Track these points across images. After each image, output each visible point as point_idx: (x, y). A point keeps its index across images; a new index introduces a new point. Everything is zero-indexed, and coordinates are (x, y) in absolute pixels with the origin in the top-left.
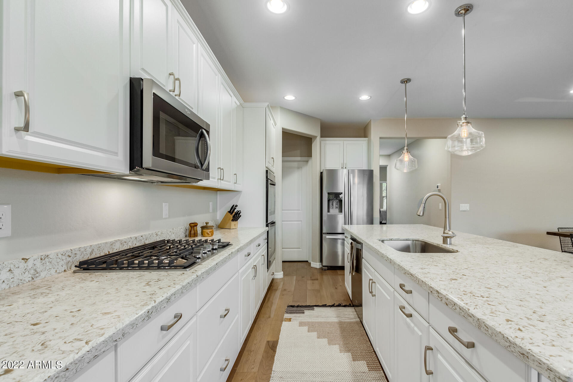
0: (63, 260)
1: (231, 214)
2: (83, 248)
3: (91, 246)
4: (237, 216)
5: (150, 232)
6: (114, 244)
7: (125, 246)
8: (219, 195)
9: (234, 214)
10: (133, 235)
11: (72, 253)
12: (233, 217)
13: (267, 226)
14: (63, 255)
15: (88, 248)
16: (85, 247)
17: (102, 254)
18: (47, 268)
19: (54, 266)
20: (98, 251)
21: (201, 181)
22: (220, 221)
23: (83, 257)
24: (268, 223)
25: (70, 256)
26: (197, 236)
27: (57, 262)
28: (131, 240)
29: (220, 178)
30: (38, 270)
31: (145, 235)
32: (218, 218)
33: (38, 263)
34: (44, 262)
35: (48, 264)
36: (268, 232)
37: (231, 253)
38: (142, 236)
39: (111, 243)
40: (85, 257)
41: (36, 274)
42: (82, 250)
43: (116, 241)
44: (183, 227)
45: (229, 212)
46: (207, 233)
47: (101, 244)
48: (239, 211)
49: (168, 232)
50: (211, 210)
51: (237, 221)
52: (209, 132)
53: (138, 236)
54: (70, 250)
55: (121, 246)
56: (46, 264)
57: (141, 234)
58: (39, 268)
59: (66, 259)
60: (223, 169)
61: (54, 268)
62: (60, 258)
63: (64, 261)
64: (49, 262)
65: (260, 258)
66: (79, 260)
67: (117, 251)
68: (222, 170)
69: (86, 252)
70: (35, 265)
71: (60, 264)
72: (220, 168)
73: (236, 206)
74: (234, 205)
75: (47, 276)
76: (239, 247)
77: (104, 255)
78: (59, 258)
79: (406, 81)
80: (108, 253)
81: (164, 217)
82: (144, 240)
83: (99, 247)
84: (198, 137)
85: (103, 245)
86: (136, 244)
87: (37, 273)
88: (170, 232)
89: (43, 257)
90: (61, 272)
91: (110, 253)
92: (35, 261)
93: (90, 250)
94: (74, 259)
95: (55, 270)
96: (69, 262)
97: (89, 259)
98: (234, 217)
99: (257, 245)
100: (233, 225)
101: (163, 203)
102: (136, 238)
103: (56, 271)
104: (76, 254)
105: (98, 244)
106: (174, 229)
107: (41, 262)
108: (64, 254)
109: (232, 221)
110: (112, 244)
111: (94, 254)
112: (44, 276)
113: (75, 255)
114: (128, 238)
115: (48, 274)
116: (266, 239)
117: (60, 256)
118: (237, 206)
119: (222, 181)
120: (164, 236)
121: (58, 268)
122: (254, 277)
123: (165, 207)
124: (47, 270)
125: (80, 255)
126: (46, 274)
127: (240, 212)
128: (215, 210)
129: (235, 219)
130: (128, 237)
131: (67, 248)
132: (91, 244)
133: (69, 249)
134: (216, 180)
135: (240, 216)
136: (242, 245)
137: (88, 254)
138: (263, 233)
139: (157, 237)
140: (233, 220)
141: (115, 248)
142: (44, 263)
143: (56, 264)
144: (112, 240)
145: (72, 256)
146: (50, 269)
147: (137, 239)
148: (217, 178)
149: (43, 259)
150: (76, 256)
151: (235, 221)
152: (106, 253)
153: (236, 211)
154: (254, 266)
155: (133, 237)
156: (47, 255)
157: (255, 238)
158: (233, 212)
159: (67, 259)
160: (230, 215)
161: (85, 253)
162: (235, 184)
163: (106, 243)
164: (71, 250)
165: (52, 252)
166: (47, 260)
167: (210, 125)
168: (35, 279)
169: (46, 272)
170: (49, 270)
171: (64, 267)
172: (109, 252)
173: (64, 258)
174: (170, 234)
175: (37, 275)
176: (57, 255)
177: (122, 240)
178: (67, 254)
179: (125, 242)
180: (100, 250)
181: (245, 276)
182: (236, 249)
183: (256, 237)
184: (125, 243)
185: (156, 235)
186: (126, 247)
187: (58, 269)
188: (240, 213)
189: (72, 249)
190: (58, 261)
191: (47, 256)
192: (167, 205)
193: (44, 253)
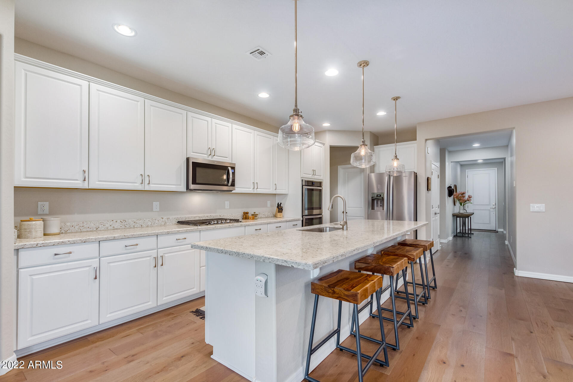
5: (216, 215)
8: (277, 197)
12: (278, 210)
14: (174, 218)
24: (303, 215)
26: (248, 219)
30: (166, 222)
31: (213, 216)
33: (166, 219)
36: (303, 221)
43: (197, 216)
50: (269, 206)
52: (234, 167)
53: (209, 216)
68: (257, 184)
74: (279, 203)
79: (396, 99)
81: (225, 208)
90: (174, 224)
100: (279, 215)
101: (226, 202)
106: (233, 214)
109: (278, 213)
110: (195, 217)
114: (203, 216)
118: (282, 203)
123: (227, 203)
124: (169, 222)
127: (284, 207)
128: (273, 206)
129: (280, 211)
131: (176, 216)
144: (195, 216)
149: (168, 219)
151: (280, 213)
153: (280, 206)
155: (206, 216)
162: (276, 190)
163: (192, 217)
165: (171, 217)
173: (175, 220)
174: (229, 216)
178: (176, 218)
185: (219, 216)
190: (172, 220)
192: (228, 202)
193: (168, 217)
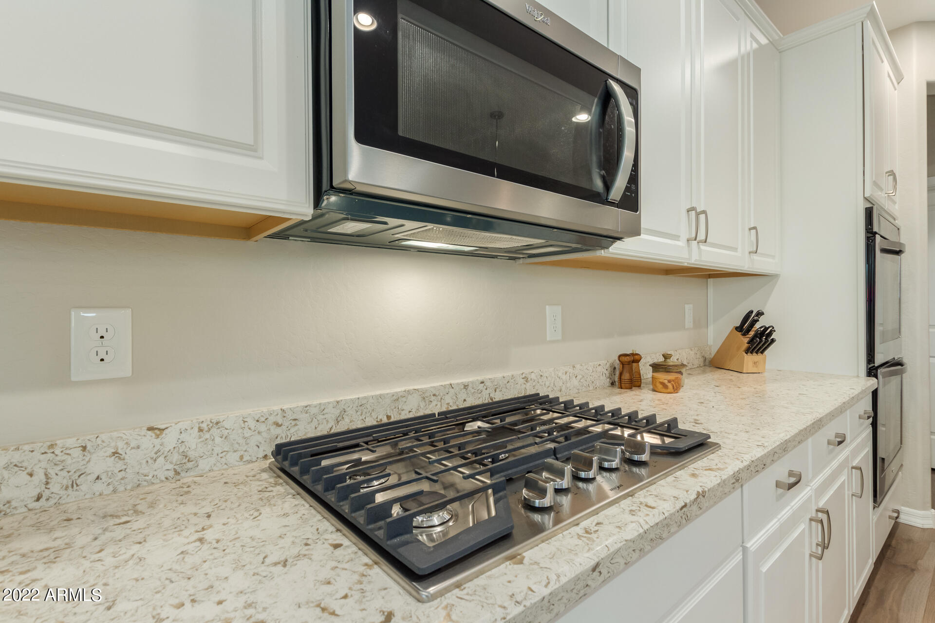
0: (259, 433)
1: (744, 335)
2: (315, 407)
3: (338, 402)
4: (761, 341)
5: (508, 374)
6: (404, 399)
7: (434, 403)
8: (713, 286)
9: (752, 333)
10: (458, 380)
11: (284, 417)
12: (748, 343)
13: (872, 372)
14: (260, 421)
15: (331, 406)
16: (320, 404)
17: (370, 422)
18: (218, 450)
19: (237, 446)
20: (359, 413)
21: (618, 242)
22: (714, 351)
23: (316, 428)
24: (876, 365)
25: (278, 425)
26: (639, 386)
27: (245, 438)
28: (451, 390)
29: (694, 235)
30: (192, 454)
31: (492, 380)
32: (710, 342)
33: (192, 440)
34: (207, 436)
35: (218, 440)
36: (875, 394)
37: (694, 496)
38: (482, 382)
39: (395, 398)
40: (320, 428)
41: (185, 463)
42: (313, 411)
43: (409, 392)
44: (603, 362)
45: (739, 329)
46: (663, 384)
47: (365, 398)
48: (766, 329)
49: (560, 374)
50: (689, 322)
51: (762, 353)
52: (635, 90)
53: (472, 382)
54: (280, 411)
55: (422, 405)
56: (213, 440)
57: (480, 378)
58: (195, 450)
59: (269, 430)
60: (704, 212)
61: (235, 451)
62: (253, 428)
63: (264, 434)
64: (221, 437)
65: (843, 478)
66: (304, 433)
67: (411, 416)
68: (702, 217)
69: (324, 417)
70: (182, 442)
71: (253, 442)
72: (693, 209)
73: (760, 314)
74: (752, 312)
75: (215, 468)
76: (741, 466)
77: (375, 423)
78: (250, 429)
80: (385, 420)
81: (548, 339)
82: (488, 392)
83: (361, 405)
84: (596, 105)
85: (371, 401)
86: (465, 400)
87: (189, 461)
88: (566, 373)
89: (204, 426)
90: (254, 459)
91: (392, 420)
92: (183, 435)
93: (337, 412)
94: (292, 430)
95: (236, 456)
96: (277, 438)
97: (332, 431)
98: (751, 341)
99: (832, 438)
100: (751, 364)
101: (547, 307)
102: (466, 387)
103: (241, 457)
104: (295, 420)
105: (358, 398)
106: (578, 366)
107: (200, 437)
108: (263, 419)
109: (747, 353)
110: (397, 398)
111: (347, 420)
112: (208, 468)
113: (293, 423)
114: (444, 386)
115: (218, 464)
116: (869, 418)
117: (252, 423)
118: (762, 314)
119: (703, 247)
120: (547, 383)
121: (246, 451)
122: (820, 548)
123: (553, 315)
124: (215, 455)
125: (309, 423)
126: (215, 465)
127: (771, 331)
128: (701, 323)
129: (755, 348)
130: (443, 383)
131: (270, 406)
132: (339, 399)
133: (276, 408)
134: (682, 243)
135: (773, 341)
136: (759, 455)
137: (330, 420)
138: (854, 400)
139: (528, 384)
140: (747, 351)
141: (407, 408)
142: (206, 440)
143: (241, 441)
144: (399, 389)
145: (286, 424)
146: (224, 453)
147: (470, 388)
148: (684, 236)
149: (206, 429)
150: (296, 425)
151: (754, 354)
152: (381, 420)
153: (757, 326)
154: (817, 511)
155: (458, 384)
156: (215, 421)
157: (820, 420)
158: (748, 331)
159: (272, 430)
160: (742, 337)
161: (321, 417)
162: (754, 257)
163: (381, 396)
164: (283, 410)
165: (229, 415)
166: (215, 431)
167: (640, 69)
168: (183, 474)
169: (212, 460)
170: (221, 455)
171: (261, 449)
172: (389, 417)
173: (263, 428)
174: (564, 377)
175: (190, 465)
176: (245, 422)
177: (426, 390)
178: (272, 419)
179: (434, 395)
180: (364, 413)
181: (778, 555)
182: (724, 477)
183: (826, 415)
184: (433, 398)
185: (523, 381)
186: (435, 408)
187: (246, 453)
188: (770, 334)
189: (284, 408)
190: (246, 435)
191: (217, 423)
192: (558, 309)
193: (208, 416)
